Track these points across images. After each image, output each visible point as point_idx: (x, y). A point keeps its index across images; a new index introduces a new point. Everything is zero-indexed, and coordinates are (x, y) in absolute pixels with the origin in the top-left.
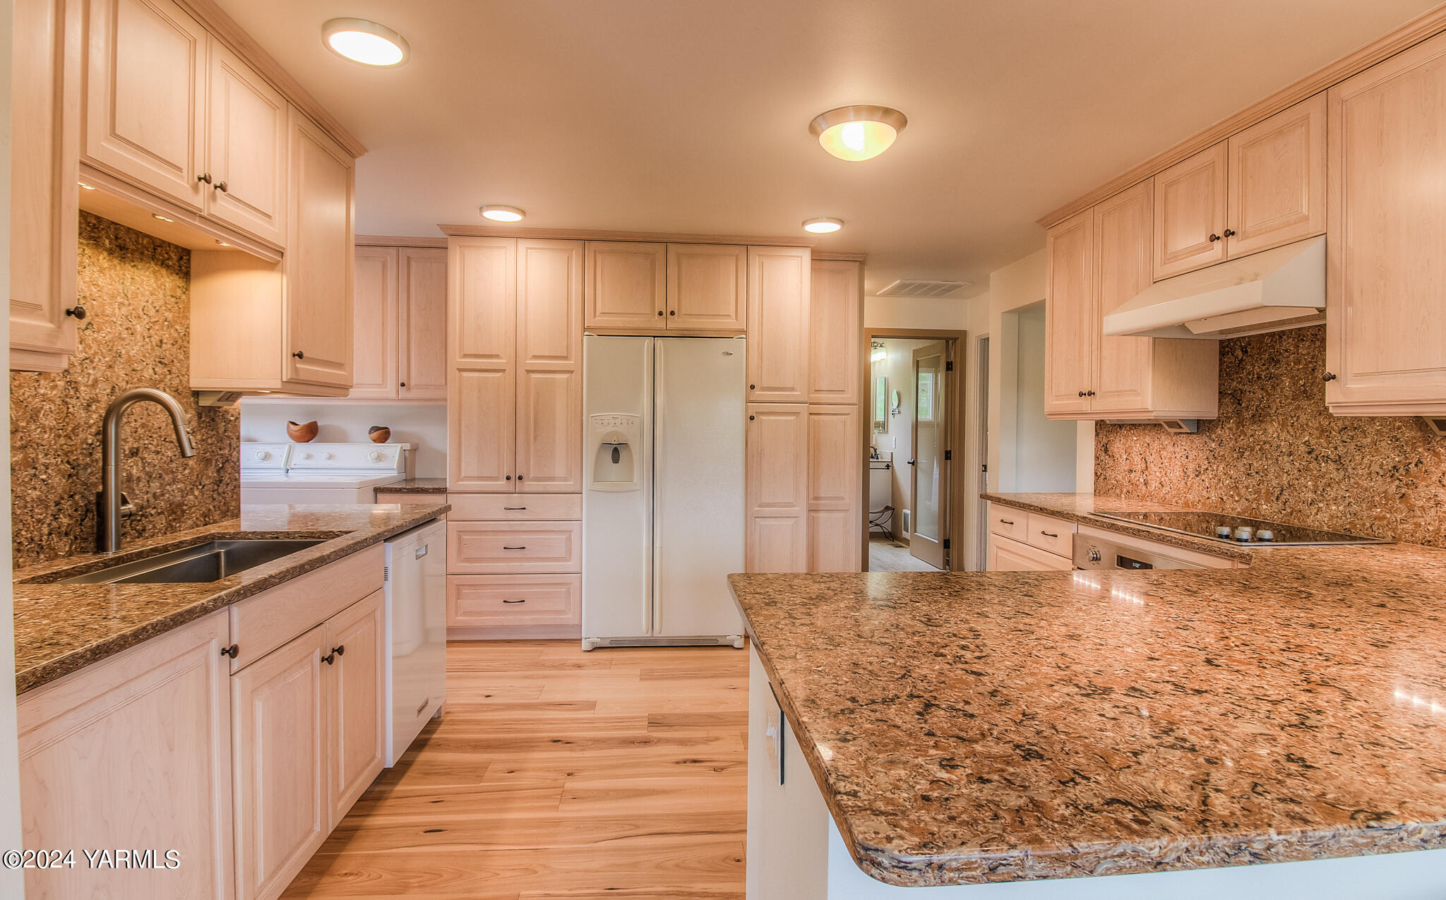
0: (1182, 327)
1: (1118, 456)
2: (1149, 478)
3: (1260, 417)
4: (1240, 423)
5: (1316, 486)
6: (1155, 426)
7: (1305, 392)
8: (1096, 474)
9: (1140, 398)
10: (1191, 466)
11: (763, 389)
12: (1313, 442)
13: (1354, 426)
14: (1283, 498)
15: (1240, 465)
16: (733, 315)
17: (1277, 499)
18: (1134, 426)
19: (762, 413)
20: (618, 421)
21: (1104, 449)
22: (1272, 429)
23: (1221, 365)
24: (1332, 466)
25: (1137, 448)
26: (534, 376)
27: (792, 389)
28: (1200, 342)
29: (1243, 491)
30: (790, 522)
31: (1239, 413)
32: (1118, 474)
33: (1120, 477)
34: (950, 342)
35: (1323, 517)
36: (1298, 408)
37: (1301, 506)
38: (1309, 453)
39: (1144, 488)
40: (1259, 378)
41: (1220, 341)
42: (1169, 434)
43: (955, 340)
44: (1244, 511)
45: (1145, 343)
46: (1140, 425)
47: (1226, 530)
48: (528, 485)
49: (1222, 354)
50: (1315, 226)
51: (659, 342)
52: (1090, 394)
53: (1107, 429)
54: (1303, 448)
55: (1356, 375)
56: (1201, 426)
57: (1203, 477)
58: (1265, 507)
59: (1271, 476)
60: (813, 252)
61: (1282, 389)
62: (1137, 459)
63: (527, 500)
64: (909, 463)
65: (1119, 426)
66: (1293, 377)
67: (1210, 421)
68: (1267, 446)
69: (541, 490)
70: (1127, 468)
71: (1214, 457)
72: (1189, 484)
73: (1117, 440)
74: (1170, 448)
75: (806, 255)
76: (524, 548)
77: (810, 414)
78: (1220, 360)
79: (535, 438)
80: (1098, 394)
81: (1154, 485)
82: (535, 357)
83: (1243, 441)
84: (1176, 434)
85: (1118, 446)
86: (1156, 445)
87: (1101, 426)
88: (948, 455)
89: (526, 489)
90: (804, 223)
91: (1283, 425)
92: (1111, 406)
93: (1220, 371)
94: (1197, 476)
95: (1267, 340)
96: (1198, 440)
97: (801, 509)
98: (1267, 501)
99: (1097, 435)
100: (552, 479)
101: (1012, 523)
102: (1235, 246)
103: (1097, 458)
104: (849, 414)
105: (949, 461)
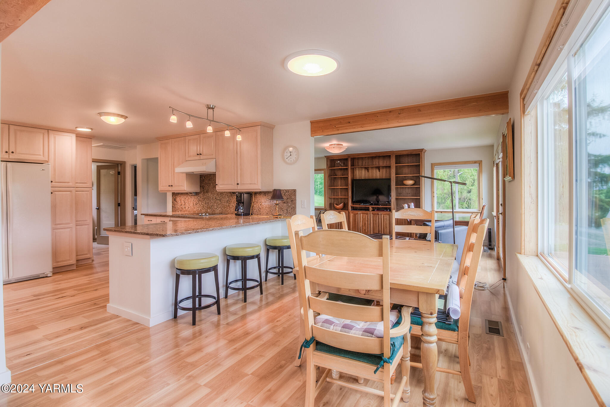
0: (193, 172)
1: (178, 201)
2: (186, 206)
3: (207, 192)
4: (204, 193)
5: (217, 205)
6: (187, 194)
7: (214, 187)
8: (172, 206)
9: (184, 187)
10: (195, 203)
11: (56, 182)
12: (216, 197)
13: (222, 193)
14: (211, 208)
15: (204, 202)
18: (182, 194)
19: (55, 191)
21: (174, 200)
22: (210, 194)
23: (200, 180)
24: (219, 201)
25: (183, 199)
28: (196, 175)
30: (69, 230)
31: (203, 191)
32: (178, 206)
33: (179, 207)
34: (119, 165)
35: (218, 211)
36: (214, 190)
37: (215, 209)
39: (185, 209)
40: (207, 183)
41: (200, 175)
42: (190, 195)
43: (121, 164)
45: (184, 175)
47: (201, 214)
49: (200, 178)
50: (214, 156)
52: (171, 186)
54: (214, 198)
55: (220, 184)
56: (197, 194)
57: (197, 205)
58: (209, 210)
59: (210, 204)
60: (77, 135)
61: (211, 186)
62: (183, 202)
64: (96, 209)
65: (178, 194)
66: (213, 184)
67: (198, 192)
68: (209, 198)
70: (180, 204)
71: (199, 200)
72: (194, 207)
73: (178, 197)
74: (190, 199)
77: (76, 191)
80: (173, 186)
81: (187, 208)
83: (205, 197)
84: (191, 195)
85: (178, 199)
86: (187, 198)
87: (174, 194)
88: (119, 205)
91: (211, 193)
92: (176, 189)
93: (200, 182)
95: (208, 175)
96: (196, 197)
99: (172, 196)
102: (202, 157)
103: (173, 202)
105: (119, 207)
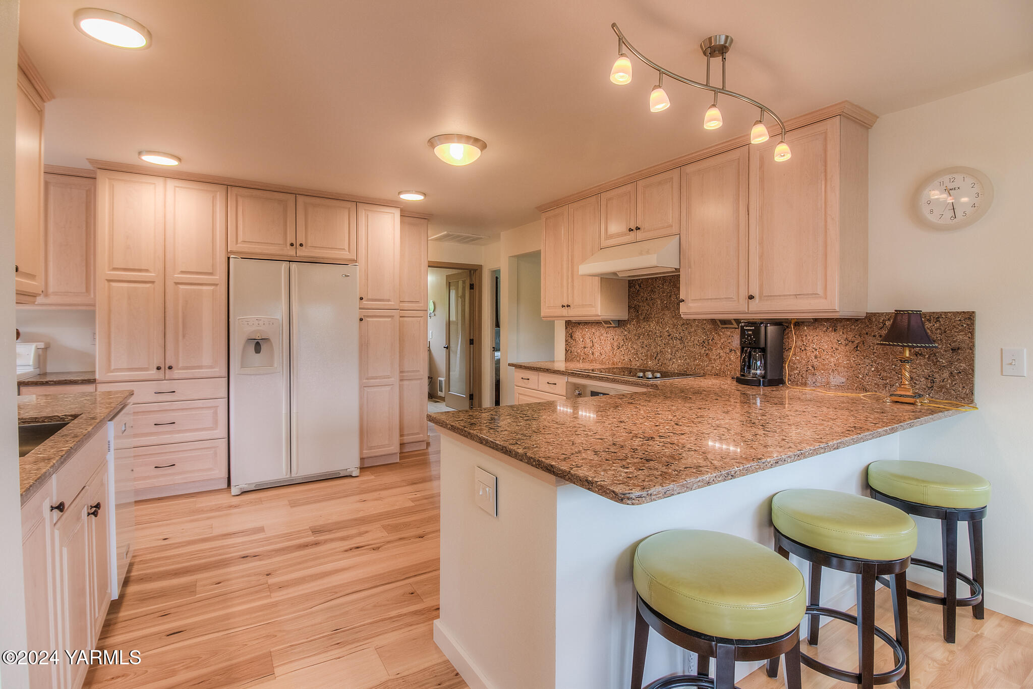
0: (615, 274)
1: (578, 340)
2: (594, 351)
3: (647, 319)
4: (638, 322)
5: (672, 351)
6: (597, 323)
7: (667, 307)
8: (566, 350)
9: (594, 309)
10: (615, 344)
11: (369, 300)
12: (670, 331)
13: (688, 323)
14: (658, 358)
15: (638, 342)
16: (347, 249)
17: (655, 359)
18: (586, 323)
19: (368, 316)
20: (261, 323)
21: (570, 336)
22: (653, 325)
23: (629, 292)
24: (678, 342)
25: (588, 335)
26: (181, 287)
27: (389, 300)
28: (621, 280)
29: (640, 355)
30: (388, 388)
31: (637, 317)
32: (578, 349)
33: (579, 351)
34: (472, 271)
35: (675, 366)
36: (664, 314)
37: (665, 361)
38: (669, 336)
39: (592, 356)
40: (647, 299)
41: (629, 281)
42: (604, 327)
43: (475, 270)
44: (640, 366)
45: (597, 279)
46: (589, 323)
47: (641, 374)
48: (176, 373)
49: (630, 287)
50: (675, 230)
51: (294, 266)
52: (568, 306)
53: (571, 325)
54: (666, 334)
55: (692, 300)
56: (620, 323)
57: (621, 349)
58: (650, 363)
59: (652, 348)
60: (402, 211)
61: (657, 305)
62: (588, 341)
63: (174, 385)
64: (445, 347)
65: (579, 323)
66: (661, 300)
67: (624, 321)
68: (651, 333)
69: (191, 376)
70: (582, 346)
71: (626, 339)
72: (614, 353)
73: (578, 330)
74: (605, 335)
75: (397, 213)
76: (174, 423)
77: (401, 317)
78: (629, 290)
79: (184, 336)
80: (572, 306)
81: (597, 354)
82: (183, 272)
83: (640, 331)
84: (608, 327)
85: (578, 334)
86: (597, 334)
87: (569, 324)
88: (472, 342)
89: (176, 376)
90: (400, 193)
91: (658, 323)
92: (575, 313)
93: (629, 295)
94: (618, 349)
95: (650, 281)
96: (618, 331)
97: (395, 379)
98: (651, 360)
99: (566, 328)
100: (200, 367)
101: (529, 379)
102: (640, 235)
103: (566, 341)
104: (422, 317)
105: (472, 345)
